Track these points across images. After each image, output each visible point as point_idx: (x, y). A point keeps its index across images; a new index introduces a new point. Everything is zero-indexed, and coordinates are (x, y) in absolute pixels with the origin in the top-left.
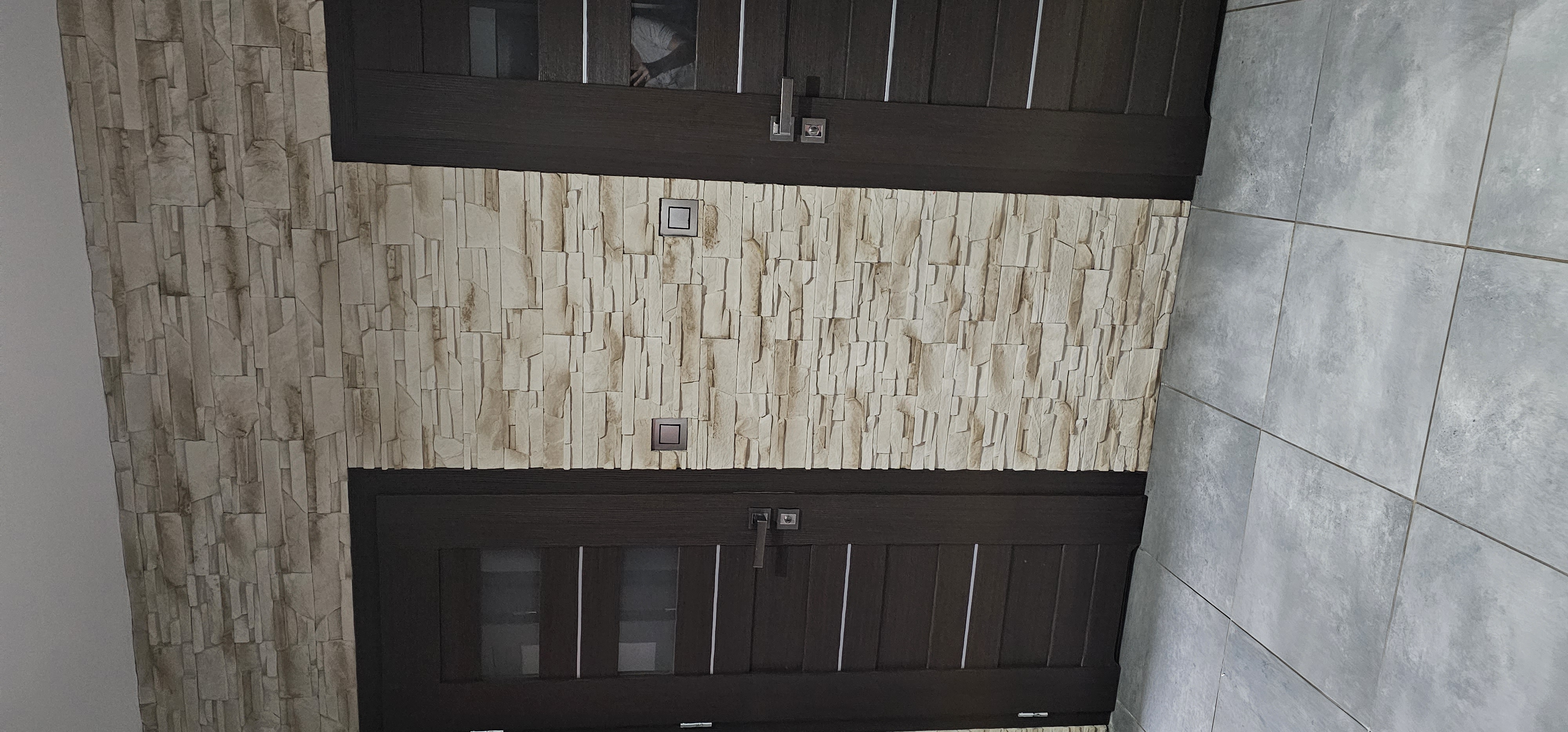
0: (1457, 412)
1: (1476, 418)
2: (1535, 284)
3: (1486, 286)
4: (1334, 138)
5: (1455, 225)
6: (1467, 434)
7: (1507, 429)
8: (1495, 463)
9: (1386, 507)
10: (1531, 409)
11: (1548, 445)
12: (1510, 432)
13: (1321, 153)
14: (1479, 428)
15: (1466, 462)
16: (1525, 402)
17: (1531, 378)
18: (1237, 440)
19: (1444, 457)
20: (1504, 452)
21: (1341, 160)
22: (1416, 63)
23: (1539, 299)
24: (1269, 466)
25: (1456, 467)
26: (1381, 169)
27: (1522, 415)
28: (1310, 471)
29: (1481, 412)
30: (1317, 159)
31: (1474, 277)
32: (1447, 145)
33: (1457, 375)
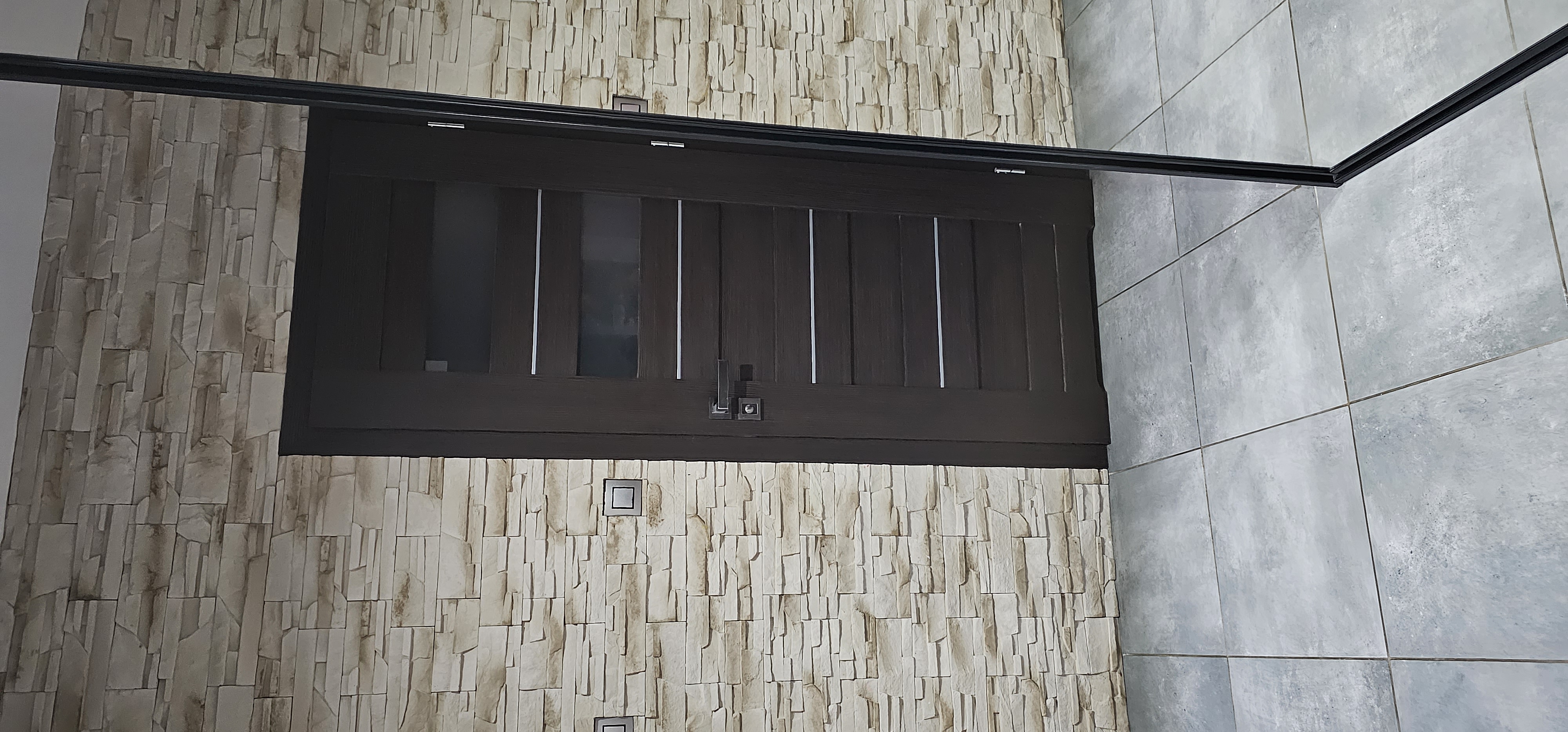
0: (1395, 551)
1: (1412, 549)
2: (1415, 408)
3: (1377, 429)
4: (1212, 365)
5: (1333, 390)
6: (1410, 568)
7: (1442, 545)
8: (1445, 583)
9: (1365, 677)
10: (1455, 517)
11: (1482, 544)
12: (1446, 547)
13: (1206, 382)
14: (1418, 557)
15: (1419, 595)
16: (1447, 513)
17: (1444, 490)
18: (1208, 678)
19: (1399, 601)
20: (1448, 568)
21: (1224, 380)
22: (1258, 282)
23: (1423, 419)
24: (1246, 691)
25: (1412, 605)
26: (1259, 372)
27: (1450, 526)
28: (1285, 677)
29: (1414, 541)
30: (1203, 388)
31: (1364, 426)
32: (1304, 331)
33: (1382, 517)
